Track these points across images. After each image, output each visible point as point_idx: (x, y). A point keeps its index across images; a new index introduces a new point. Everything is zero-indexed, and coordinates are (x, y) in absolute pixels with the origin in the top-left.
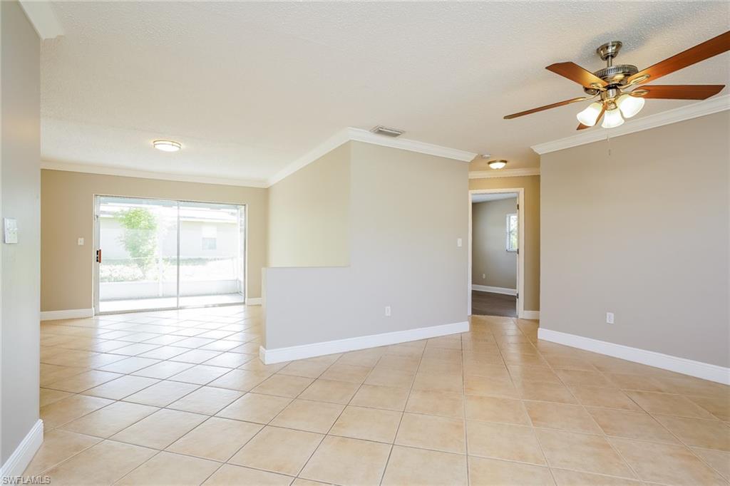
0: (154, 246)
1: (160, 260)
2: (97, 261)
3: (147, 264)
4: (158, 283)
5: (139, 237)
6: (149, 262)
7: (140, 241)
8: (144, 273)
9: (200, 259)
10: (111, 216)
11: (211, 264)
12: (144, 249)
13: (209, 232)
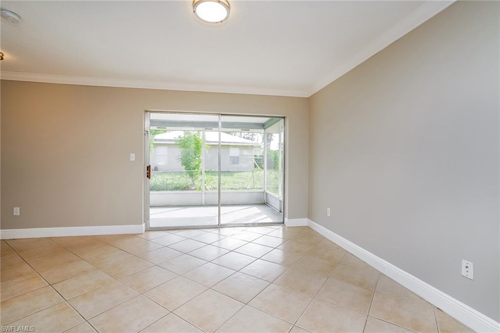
0: (200, 162)
1: (203, 172)
2: (148, 177)
3: (195, 175)
4: (202, 193)
5: (190, 155)
6: (197, 174)
7: (191, 159)
8: (193, 181)
9: (229, 171)
10: (174, 143)
11: (236, 175)
12: (193, 164)
13: (234, 152)
